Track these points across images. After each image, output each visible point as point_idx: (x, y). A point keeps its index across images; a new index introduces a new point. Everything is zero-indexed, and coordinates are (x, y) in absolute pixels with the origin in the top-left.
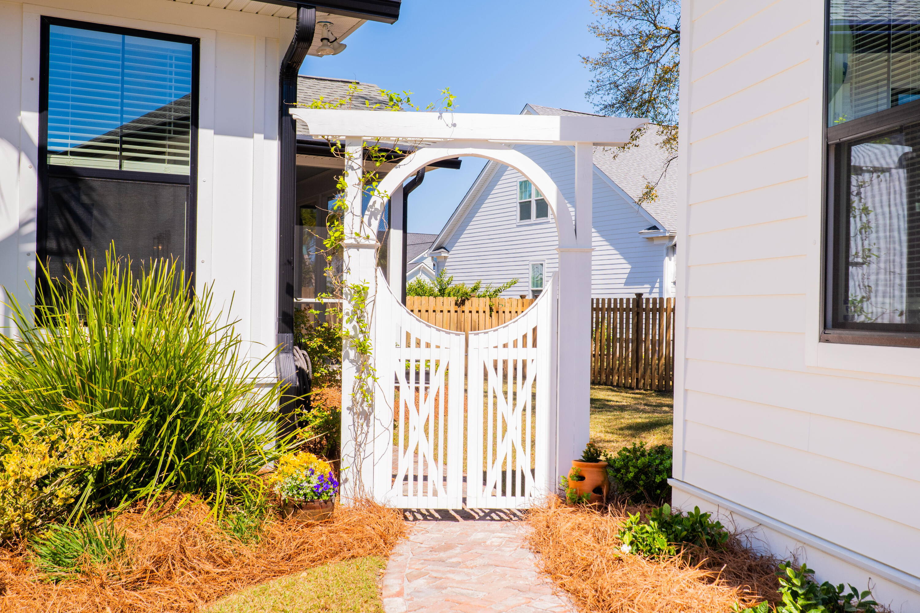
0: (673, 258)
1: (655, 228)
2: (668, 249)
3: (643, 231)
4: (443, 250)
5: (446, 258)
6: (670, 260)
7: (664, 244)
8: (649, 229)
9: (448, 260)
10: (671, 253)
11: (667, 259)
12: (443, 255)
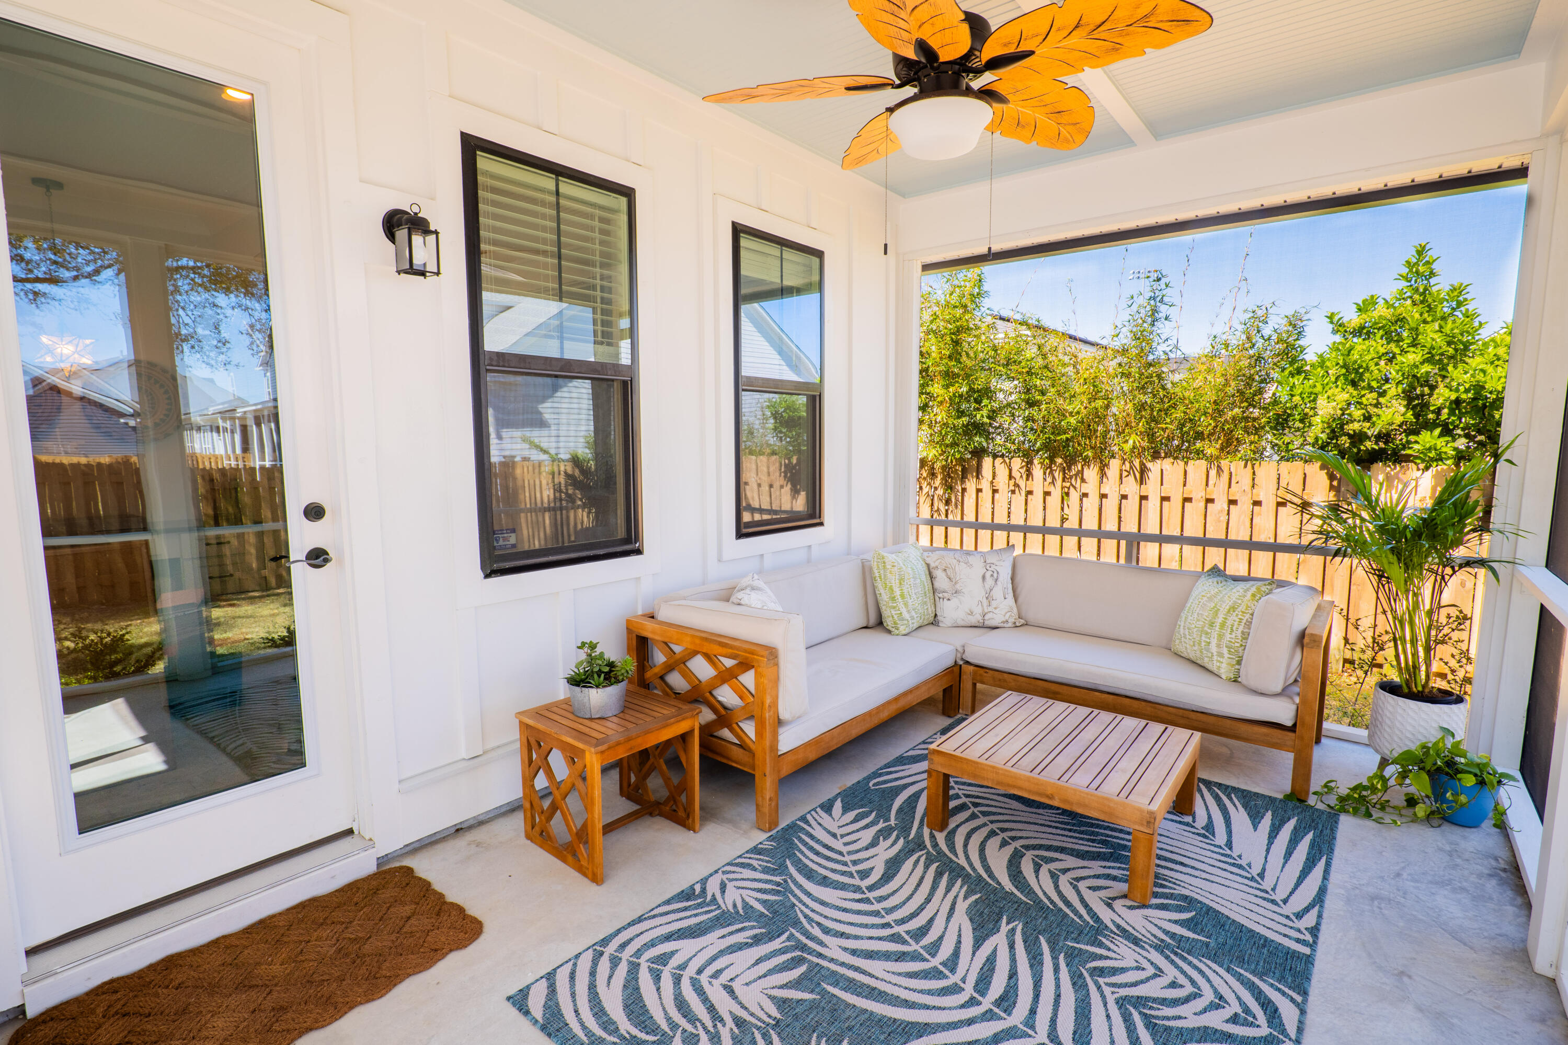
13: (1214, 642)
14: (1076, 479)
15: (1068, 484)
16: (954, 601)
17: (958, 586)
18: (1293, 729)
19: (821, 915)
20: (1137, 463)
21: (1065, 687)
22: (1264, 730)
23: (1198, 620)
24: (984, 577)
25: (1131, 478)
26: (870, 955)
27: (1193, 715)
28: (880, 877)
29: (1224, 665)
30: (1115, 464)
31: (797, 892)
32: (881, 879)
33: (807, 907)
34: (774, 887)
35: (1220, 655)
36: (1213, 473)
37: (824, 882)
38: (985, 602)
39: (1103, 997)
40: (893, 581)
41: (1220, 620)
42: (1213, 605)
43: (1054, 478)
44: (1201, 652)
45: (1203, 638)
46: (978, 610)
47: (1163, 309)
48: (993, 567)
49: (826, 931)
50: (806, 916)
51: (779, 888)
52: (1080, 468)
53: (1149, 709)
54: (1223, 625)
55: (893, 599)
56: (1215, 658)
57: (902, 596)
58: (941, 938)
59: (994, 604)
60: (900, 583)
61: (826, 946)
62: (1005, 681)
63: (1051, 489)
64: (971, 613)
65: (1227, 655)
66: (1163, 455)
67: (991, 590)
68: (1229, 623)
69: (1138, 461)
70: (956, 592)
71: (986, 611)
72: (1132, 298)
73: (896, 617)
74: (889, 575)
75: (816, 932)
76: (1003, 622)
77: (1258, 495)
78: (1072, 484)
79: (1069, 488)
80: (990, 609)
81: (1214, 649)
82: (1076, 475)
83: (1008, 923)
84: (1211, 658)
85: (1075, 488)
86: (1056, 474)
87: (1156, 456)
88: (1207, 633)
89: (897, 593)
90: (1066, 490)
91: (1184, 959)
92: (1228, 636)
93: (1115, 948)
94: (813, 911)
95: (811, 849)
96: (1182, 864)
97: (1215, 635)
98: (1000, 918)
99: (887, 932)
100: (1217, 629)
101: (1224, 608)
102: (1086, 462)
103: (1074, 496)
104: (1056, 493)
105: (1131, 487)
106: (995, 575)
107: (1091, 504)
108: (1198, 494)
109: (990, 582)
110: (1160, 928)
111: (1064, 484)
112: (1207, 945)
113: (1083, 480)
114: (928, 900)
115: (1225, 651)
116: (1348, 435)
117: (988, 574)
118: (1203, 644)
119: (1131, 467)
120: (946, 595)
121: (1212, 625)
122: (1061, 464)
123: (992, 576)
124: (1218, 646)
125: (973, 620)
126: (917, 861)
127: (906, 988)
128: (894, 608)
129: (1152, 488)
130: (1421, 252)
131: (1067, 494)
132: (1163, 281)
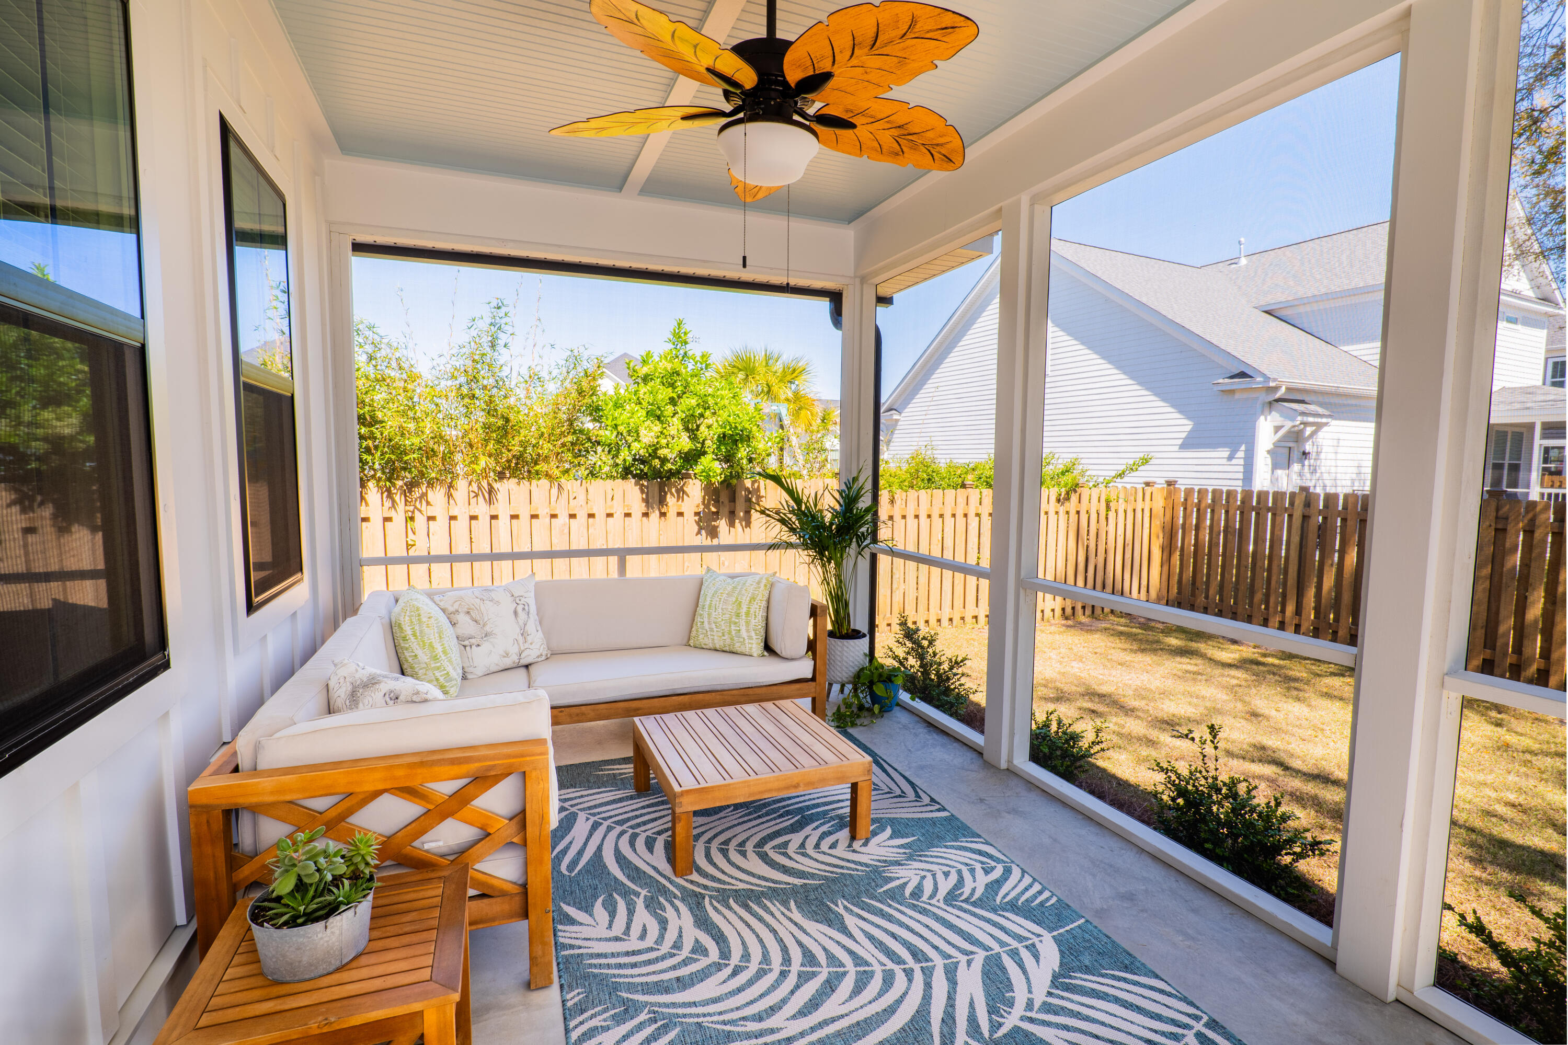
0: (1269, 417)
1: (1243, 375)
2: (1264, 404)
3: (1221, 381)
4: (894, 412)
5: (897, 421)
6: (1266, 419)
7: (1257, 398)
8: (1232, 377)
9: (900, 423)
10: (1267, 410)
11: (1262, 418)
12: (895, 417)
13: (743, 629)
14: (421, 502)
15: (411, 508)
16: (486, 646)
17: (487, 628)
18: (813, 679)
19: (732, 1010)
20: (484, 484)
21: (645, 701)
22: (797, 686)
23: (723, 614)
24: (515, 613)
25: (480, 498)
26: (813, 1004)
27: (750, 692)
28: (714, 943)
29: (754, 646)
30: (461, 485)
31: (680, 1011)
32: (717, 943)
33: (710, 1015)
34: (655, 1026)
35: (750, 638)
36: (555, 491)
37: (683, 984)
38: (521, 639)
39: (938, 907)
40: (432, 637)
41: (744, 610)
42: (734, 599)
43: (393, 501)
44: (732, 639)
45: (733, 627)
46: (514, 650)
47: (503, 338)
48: (523, 599)
49: (759, 1018)
50: (724, 1023)
51: (660, 1023)
52: (424, 491)
53: (718, 697)
54: (747, 614)
55: (435, 658)
56: (747, 641)
57: (444, 652)
58: (825, 949)
59: (529, 639)
60: (440, 637)
61: (779, 1030)
62: (583, 714)
63: (392, 514)
64: (507, 655)
65: (754, 637)
66: (508, 475)
67: (525, 625)
68: (752, 611)
69: (485, 481)
70: (486, 636)
71: (522, 648)
72: (474, 320)
73: (441, 679)
74: (426, 630)
75: (753, 1026)
76: (538, 657)
77: (592, 509)
78: (416, 507)
79: (413, 512)
80: (526, 645)
81: (744, 634)
82: (421, 498)
83: (837, 906)
84: (743, 643)
85: (420, 511)
86: (397, 498)
87: (501, 476)
88: (735, 623)
89: (439, 649)
90: (410, 514)
91: (926, 856)
92: (753, 621)
93: (897, 875)
94: (720, 1013)
95: (620, 966)
96: (839, 801)
97: (743, 623)
98: (830, 909)
99: (792, 980)
100: (744, 617)
101: (745, 600)
102: (430, 484)
103: (420, 519)
104: (399, 517)
105: (482, 509)
106: (526, 608)
107: (439, 527)
108: (544, 512)
109: (522, 615)
110: (893, 847)
111: (407, 508)
112: (919, 840)
113: (428, 503)
114: (774, 931)
115: (753, 634)
116: (659, 458)
117: (520, 608)
118: (733, 633)
119: (479, 488)
120: (473, 641)
121: (738, 615)
122: (402, 487)
123: (524, 609)
124: (748, 631)
125: (508, 662)
126: (715, 908)
127: (870, 1002)
128: (438, 668)
129: (502, 508)
130: (680, 324)
131: (412, 519)
132: (503, 310)
